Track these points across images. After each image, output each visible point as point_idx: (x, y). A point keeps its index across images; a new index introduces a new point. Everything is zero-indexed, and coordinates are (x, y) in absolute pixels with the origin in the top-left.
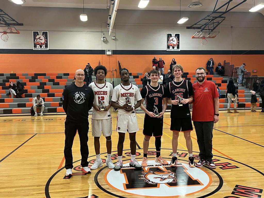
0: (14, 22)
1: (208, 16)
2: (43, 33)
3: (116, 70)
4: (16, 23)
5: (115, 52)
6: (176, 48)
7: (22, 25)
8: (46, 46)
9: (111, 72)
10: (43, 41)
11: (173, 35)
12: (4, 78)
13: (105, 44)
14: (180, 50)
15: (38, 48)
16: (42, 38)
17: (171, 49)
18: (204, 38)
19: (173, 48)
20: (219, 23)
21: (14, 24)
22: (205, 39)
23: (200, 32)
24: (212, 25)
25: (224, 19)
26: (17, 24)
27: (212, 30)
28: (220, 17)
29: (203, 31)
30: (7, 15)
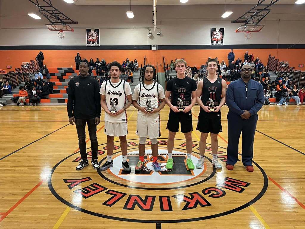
0: (70, 21)
1: (253, 9)
2: (95, 30)
3: (160, 65)
4: (71, 21)
5: (160, 47)
6: (219, 43)
7: (76, 23)
8: (98, 43)
9: (156, 66)
10: (95, 38)
11: (218, 30)
12: (62, 71)
13: (151, 40)
14: (223, 44)
15: (91, 44)
16: (95, 35)
17: (215, 43)
18: (248, 32)
19: (217, 42)
20: (264, 16)
21: (70, 23)
22: (250, 32)
23: (243, 26)
24: (257, 18)
25: (269, 12)
26: (73, 23)
27: (257, 23)
28: (265, 9)
29: (247, 25)
30: (62, 14)
